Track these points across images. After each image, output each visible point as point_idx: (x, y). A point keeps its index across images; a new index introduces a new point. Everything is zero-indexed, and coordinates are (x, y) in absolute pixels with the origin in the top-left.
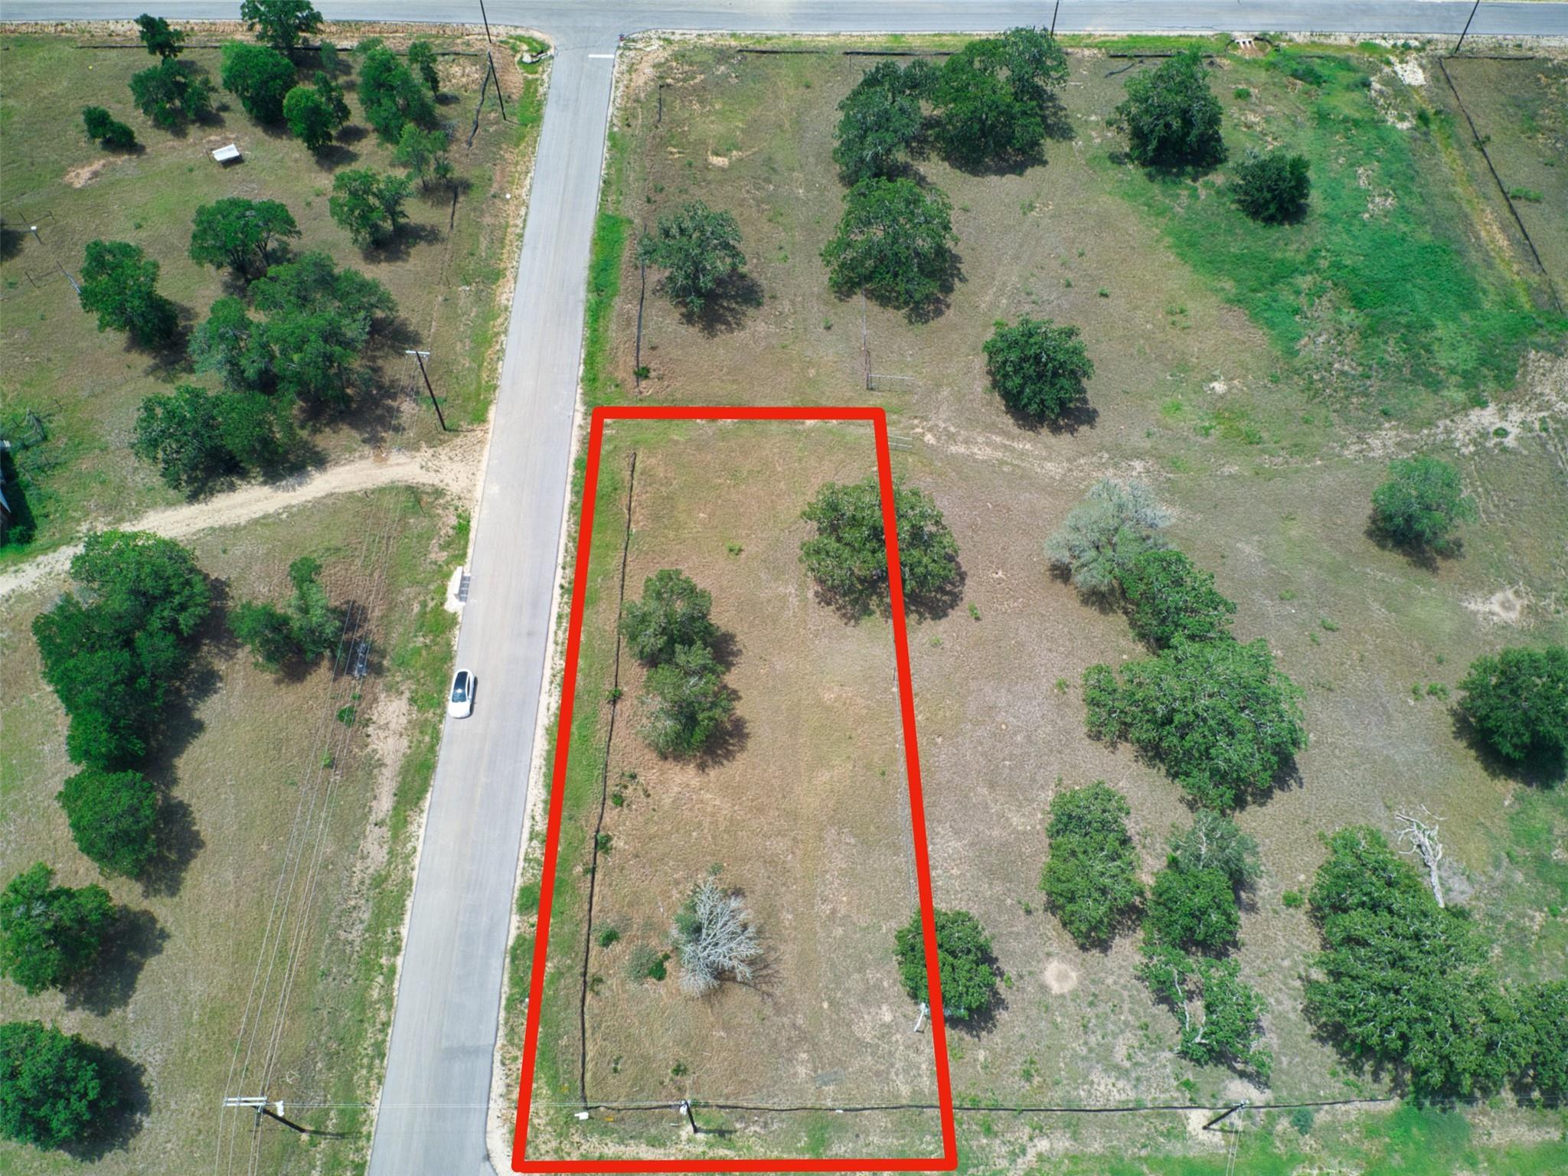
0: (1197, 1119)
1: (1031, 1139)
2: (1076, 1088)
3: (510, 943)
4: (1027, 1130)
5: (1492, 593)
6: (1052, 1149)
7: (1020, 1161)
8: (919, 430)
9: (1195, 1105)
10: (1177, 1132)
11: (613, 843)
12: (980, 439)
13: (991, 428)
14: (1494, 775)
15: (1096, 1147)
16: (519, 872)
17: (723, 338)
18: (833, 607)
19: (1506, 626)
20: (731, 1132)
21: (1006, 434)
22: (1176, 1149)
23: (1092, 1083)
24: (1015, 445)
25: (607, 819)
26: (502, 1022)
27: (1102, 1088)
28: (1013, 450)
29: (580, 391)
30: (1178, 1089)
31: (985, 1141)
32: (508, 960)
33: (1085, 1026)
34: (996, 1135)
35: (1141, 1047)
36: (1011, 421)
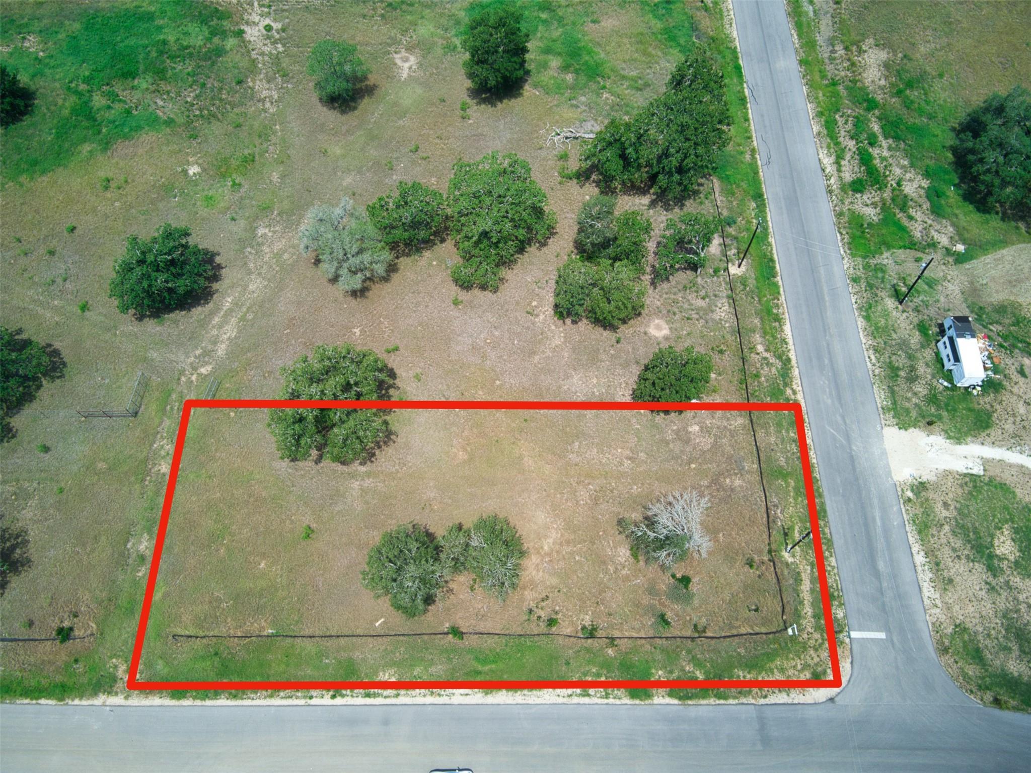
0: (734, 270)
1: (758, 354)
2: (725, 328)
3: (676, 702)
4: (752, 355)
5: (395, 64)
6: (761, 344)
7: (771, 361)
8: (194, 378)
9: (726, 269)
10: (743, 280)
11: (587, 623)
12: (215, 332)
13: (203, 323)
14: (520, 95)
15: (757, 321)
16: (618, 702)
17: (33, 552)
18: (377, 452)
19: (420, 65)
20: (784, 528)
21: (212, 314)
22: (752, 283)
23: (720, 319)
24: (225, 308)
25: (568, 631)
26: (736, 701)
27: (723, 315)
28: (231, 310)
29: (77, 702)
30: (718, 277)
31: (763, 379)
32: (690, 702)
33: (688, 319)
34: (758, 372)
35: (697, 292)
36: (199, 308)
